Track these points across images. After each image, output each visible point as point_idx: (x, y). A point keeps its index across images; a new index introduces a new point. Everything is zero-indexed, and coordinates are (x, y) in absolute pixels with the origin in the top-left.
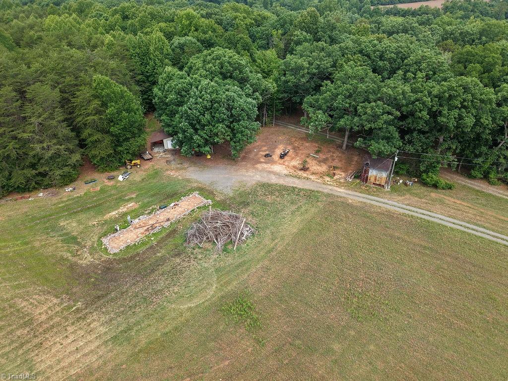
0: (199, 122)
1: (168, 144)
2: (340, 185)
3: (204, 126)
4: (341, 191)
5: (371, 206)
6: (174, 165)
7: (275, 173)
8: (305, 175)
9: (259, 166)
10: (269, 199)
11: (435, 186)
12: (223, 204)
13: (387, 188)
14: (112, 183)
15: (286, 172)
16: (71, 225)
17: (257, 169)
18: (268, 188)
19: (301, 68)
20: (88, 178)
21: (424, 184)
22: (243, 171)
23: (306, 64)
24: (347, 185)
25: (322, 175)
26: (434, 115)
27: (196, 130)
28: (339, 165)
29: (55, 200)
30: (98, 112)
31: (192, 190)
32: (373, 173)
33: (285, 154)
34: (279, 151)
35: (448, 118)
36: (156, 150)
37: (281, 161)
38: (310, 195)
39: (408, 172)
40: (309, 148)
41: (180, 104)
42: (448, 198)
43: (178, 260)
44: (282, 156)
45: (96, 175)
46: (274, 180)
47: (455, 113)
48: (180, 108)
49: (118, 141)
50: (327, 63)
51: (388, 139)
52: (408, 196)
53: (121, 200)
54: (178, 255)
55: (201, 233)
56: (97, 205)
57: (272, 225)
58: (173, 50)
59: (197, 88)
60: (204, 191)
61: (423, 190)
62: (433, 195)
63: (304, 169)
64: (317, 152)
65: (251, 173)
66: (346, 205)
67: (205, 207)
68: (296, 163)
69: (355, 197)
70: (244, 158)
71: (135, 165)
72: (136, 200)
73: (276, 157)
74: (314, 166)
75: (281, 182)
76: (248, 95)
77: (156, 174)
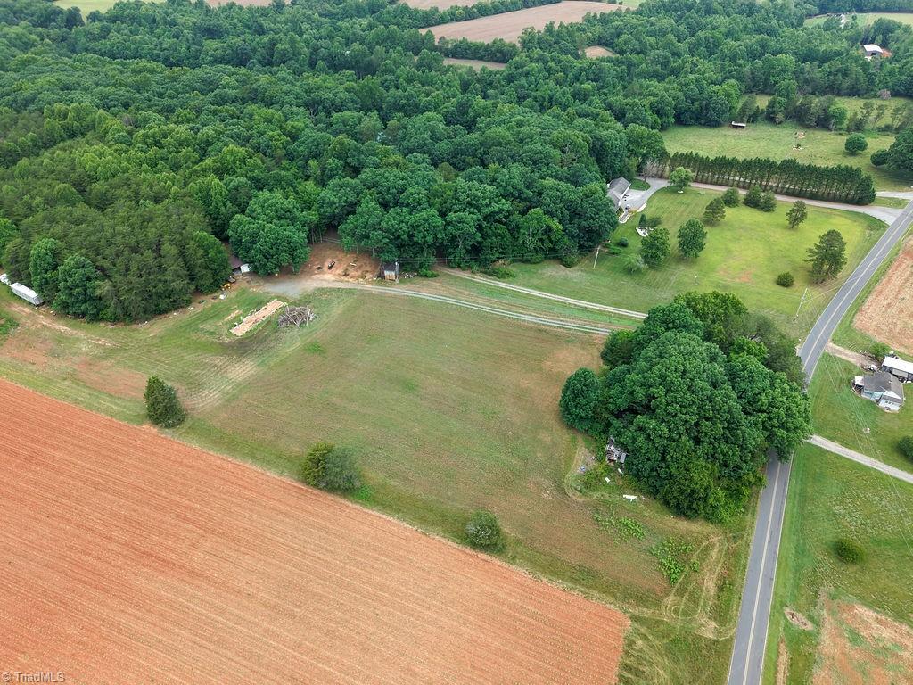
0: (269, 254)
1: (245, 269)
2: (368, 283)
3: (272, 256)
4: (369, 287)
5: (387, 293)
6: (253, 284)
7: (325, 280)
8: (346, 279)
9: (314, 277)
10: (323, 298)
11: (426, 276)
12: (295, 303)
13: (397, 281)
14: (216, 301)
15: (333, 279)
16: (208, 326)
17: (313, 279)
18: (322, 291)
19: (334, 203)
20: (200, 300)
21: (421, 276)
22: (304, 282)
23: (336, 200)
24: (373, 283)
25: (357, 278)
26: (411, 236)
27: (268, 259)
28: (369, 269)
29: (187, 316)
30: (203, 256)
31: (272, 299)
32: (387, 273)
33: (332, 266)
34: (327, 264)
35: (418, 238)
36: (235, 274)
37: (330, 271)
38: (349, 292)
39: (411, 269)
40: (349, 259)
41: (253, 242)
42: (432, 282)
43: (277, 334)
44: (330, 268)
45: (203, 298)
46: (325, 285)
47: (421, 235)
48: (254, 246)
49: (215, 273)
50: (352, 198)
51: (391, 252)
52: (409, 284)
53: (229, 311)
54: (276, 332)
55: (286, 320)
56: (216, 314)
57: (327, 311)
58: (229, 191)
59: (263, 230)
60: (280, 298)
61: (419, 280)
62: (424, 282)
63: (346, 275)
64: (355, 261)
65: (309, 282)
66: (370, 295)
67: (284, 307)
68: (340, 271)
69: (375, 289)
70: (302, 272)
71: (227, 287)
72: (239, 308)
73: (325, 269)
74: (352, 273)
75: (330, 286)
76: (299, 230)
77: (244, 291)
